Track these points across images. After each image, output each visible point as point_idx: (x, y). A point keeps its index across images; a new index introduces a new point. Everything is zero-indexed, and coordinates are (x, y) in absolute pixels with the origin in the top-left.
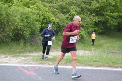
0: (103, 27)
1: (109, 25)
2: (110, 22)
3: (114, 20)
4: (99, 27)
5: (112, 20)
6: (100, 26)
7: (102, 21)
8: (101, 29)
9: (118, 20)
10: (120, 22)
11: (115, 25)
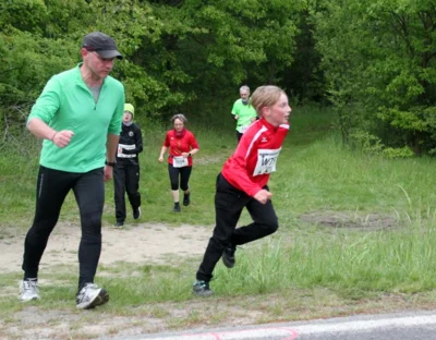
0: (182, 77)
1: (219, 61)
2: (227, 43)
3: (243, 30)
4: (157, 74)
5: (237, 34)
6: (169, 67)
7: (180, 33)
8: (175, 87)
9: (265, 32)
10: (274, 45)
11: (254, 62)
